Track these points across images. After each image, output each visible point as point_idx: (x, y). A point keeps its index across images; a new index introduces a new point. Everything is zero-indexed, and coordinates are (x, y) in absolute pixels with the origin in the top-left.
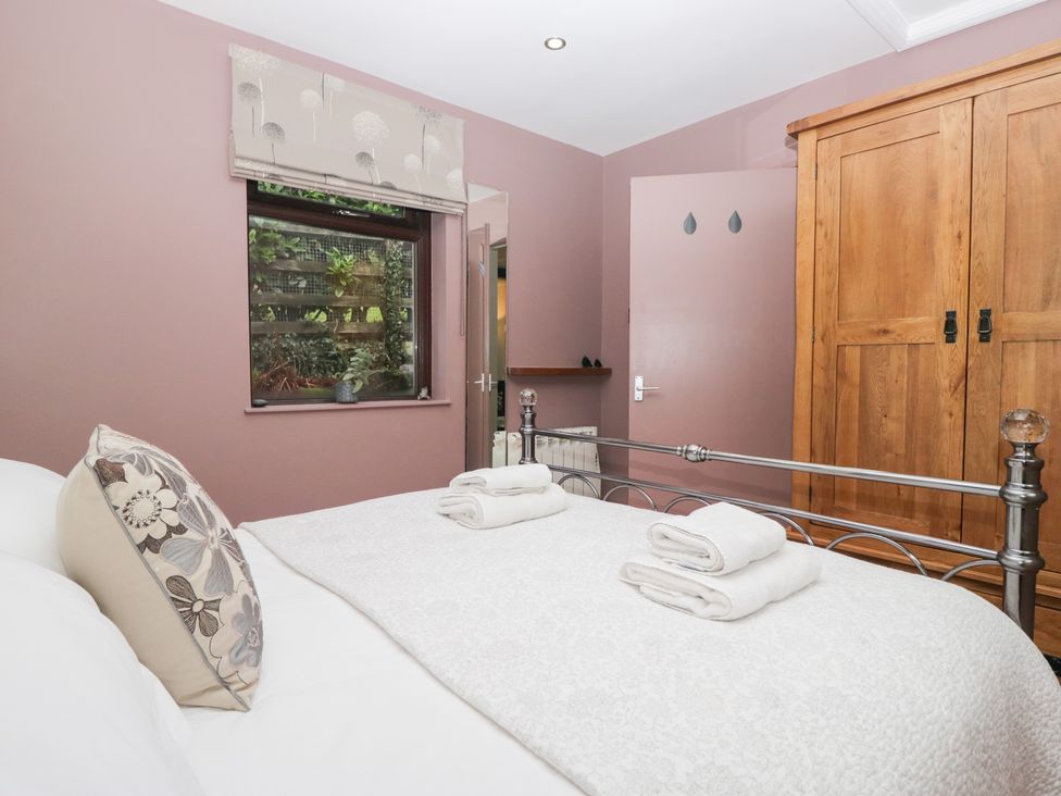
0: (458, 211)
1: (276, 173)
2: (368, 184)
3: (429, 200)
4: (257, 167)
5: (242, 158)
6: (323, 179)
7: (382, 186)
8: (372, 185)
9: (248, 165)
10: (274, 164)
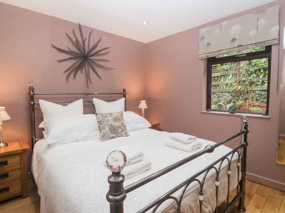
0: (276, 42)
1: (207, 55)
2: (233, 48)
3: (258, 44)
4: (203, 56)
5: (200, 55)
6: (219, 52)
7: (237, 47)
8: (234, 48)
9: (201, 56)
10: (206, 54)
